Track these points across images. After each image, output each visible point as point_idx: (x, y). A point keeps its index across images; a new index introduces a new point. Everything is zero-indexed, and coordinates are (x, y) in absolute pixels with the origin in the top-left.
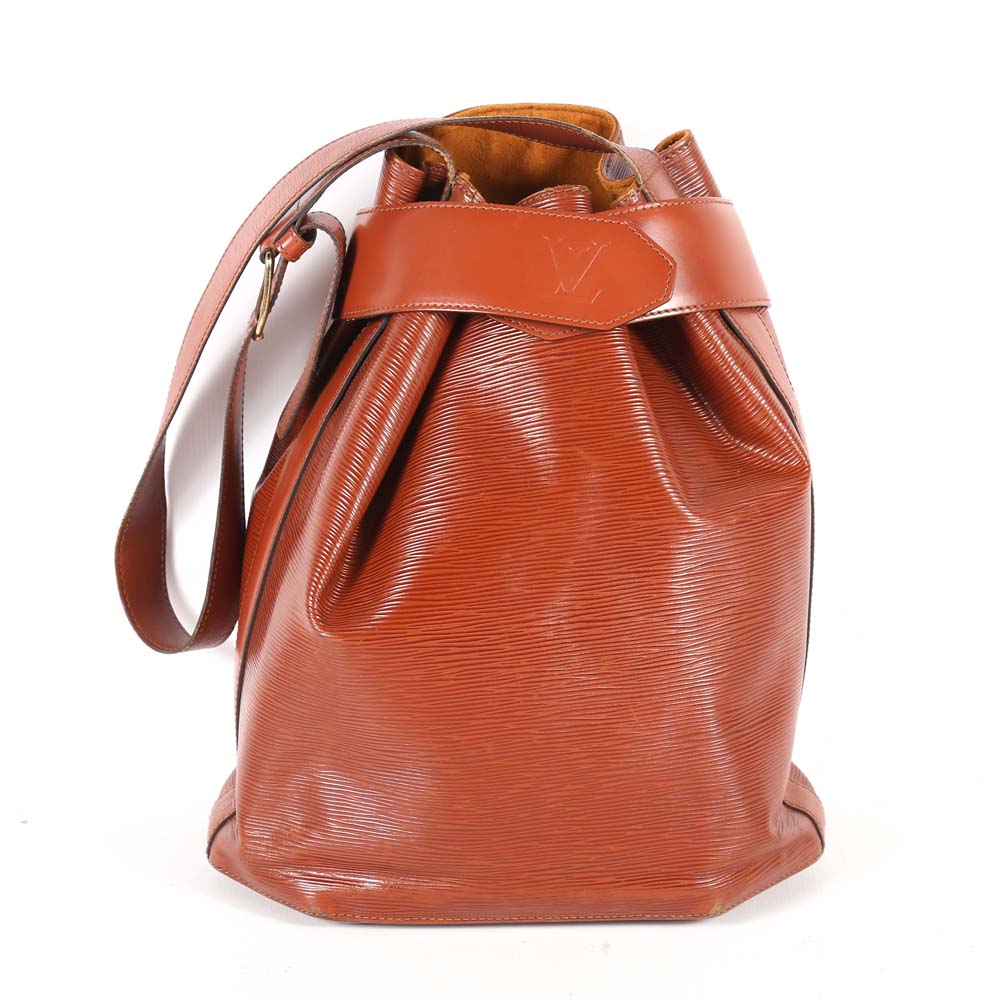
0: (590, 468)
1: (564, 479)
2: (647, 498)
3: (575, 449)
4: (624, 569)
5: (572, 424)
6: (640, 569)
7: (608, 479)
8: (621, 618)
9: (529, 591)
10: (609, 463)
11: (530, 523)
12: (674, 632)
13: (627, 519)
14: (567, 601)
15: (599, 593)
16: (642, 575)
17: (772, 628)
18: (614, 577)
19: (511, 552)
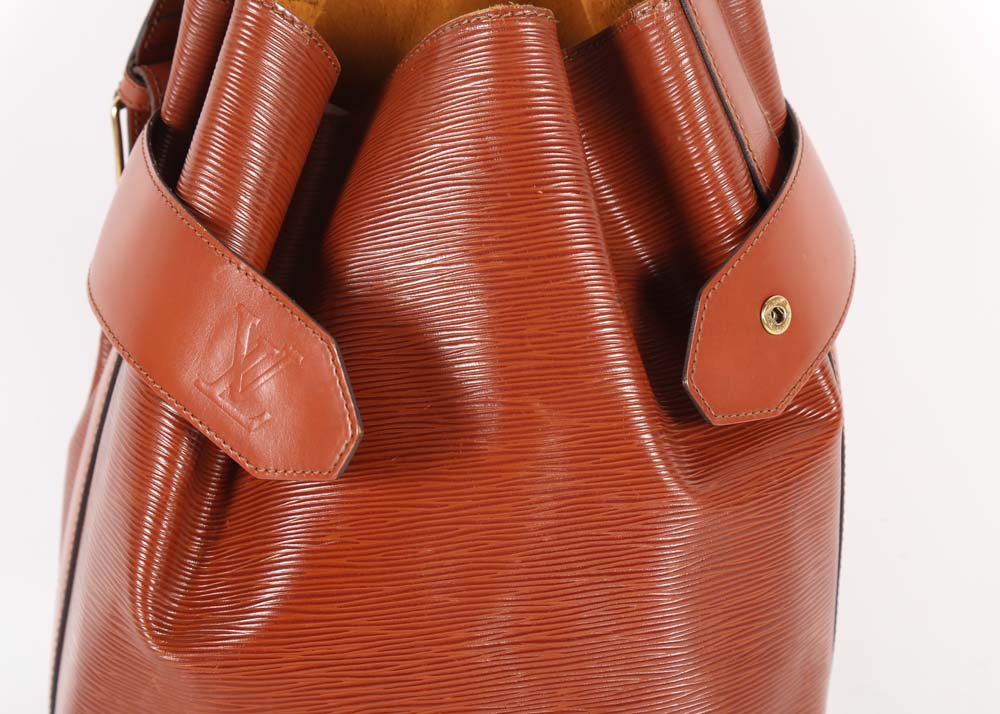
0: (548, 429)
1: (510, 444)
2: (627, 471)
3: (529, 399)
4: (592, 571)
5: (525, 364)
6: (615, 570)
7: (573, 444)
8: (587, 637)
9: (457, 600)
10: (575, 422)
11: (461, 504)
12: (660, 655)
13: (600, 502)
14: (511, 613)
15: (556, 603)
16: (618, 577)
17: (788, 639)
18: (578, 581)
19: (433, 546)
